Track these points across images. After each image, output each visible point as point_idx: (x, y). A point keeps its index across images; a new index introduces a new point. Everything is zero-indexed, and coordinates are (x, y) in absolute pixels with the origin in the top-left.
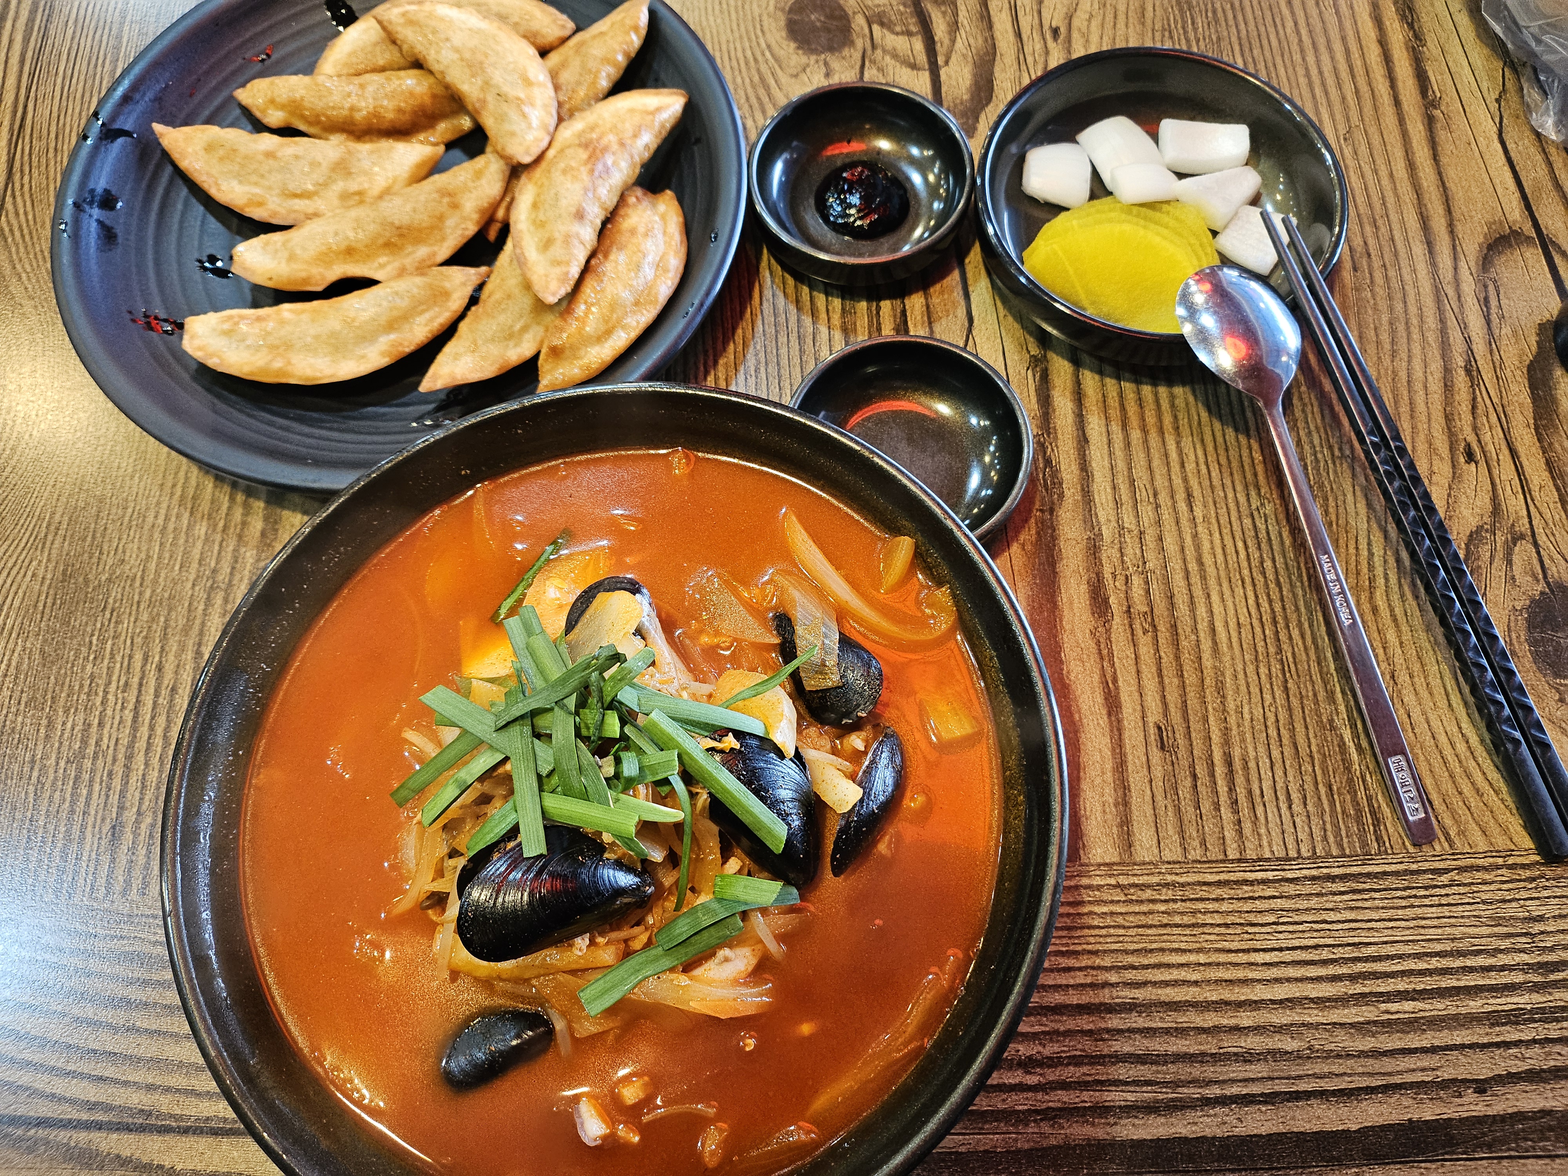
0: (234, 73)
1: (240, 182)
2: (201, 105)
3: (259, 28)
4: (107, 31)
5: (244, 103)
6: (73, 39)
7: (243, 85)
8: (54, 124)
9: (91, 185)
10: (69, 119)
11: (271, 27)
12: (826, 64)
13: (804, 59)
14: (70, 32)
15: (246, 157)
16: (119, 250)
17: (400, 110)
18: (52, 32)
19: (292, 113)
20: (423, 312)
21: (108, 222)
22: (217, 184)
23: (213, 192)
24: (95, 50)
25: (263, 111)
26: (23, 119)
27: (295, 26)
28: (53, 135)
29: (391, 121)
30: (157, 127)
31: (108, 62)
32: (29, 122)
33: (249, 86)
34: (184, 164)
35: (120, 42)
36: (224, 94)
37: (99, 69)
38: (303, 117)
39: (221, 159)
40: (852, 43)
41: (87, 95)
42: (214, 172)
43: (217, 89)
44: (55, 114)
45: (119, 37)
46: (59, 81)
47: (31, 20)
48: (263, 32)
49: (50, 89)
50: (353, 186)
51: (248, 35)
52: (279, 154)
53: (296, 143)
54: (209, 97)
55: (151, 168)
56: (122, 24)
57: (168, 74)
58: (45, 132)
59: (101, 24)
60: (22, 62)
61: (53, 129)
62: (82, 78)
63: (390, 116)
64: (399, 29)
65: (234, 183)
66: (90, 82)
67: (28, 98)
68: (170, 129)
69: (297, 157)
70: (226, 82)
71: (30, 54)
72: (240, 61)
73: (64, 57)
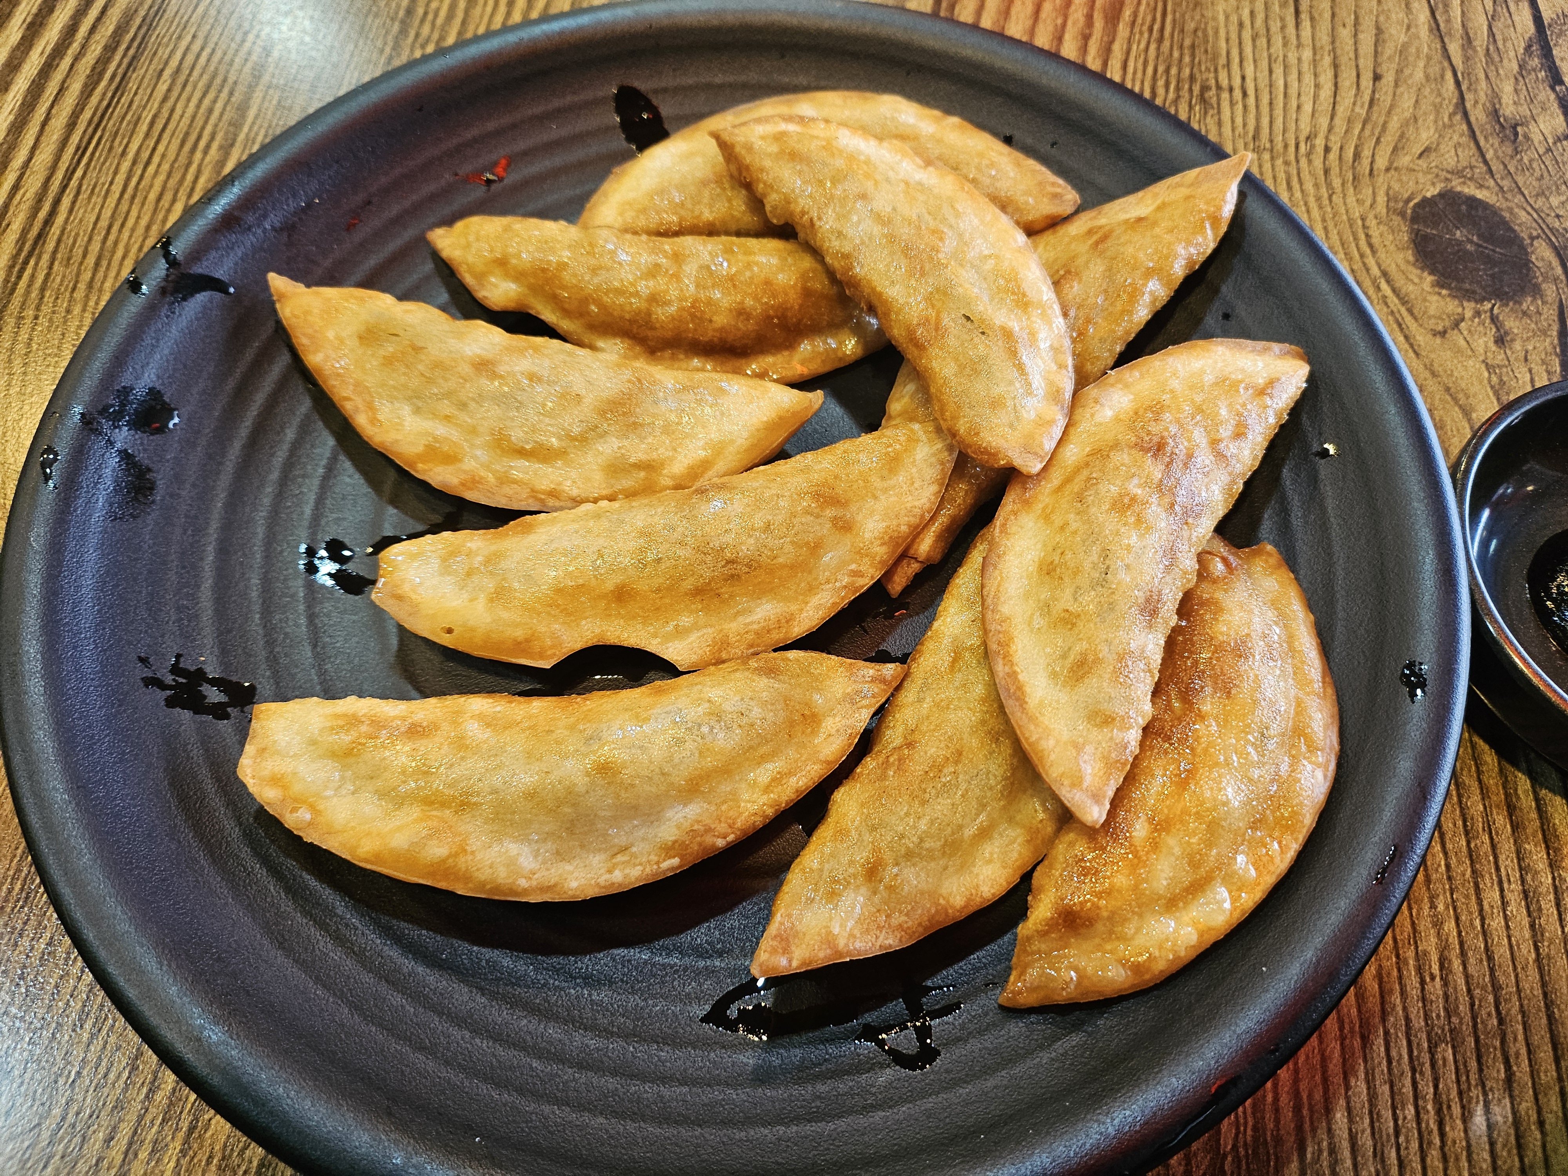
0: (433, 198)
1: (417, 411)
2: (363, 248)
3: (491, 126)
4: (224, 95)
5: (445, 254)
6: (165, 99)
7: (449, 221)
8: (98, 239)
9: (126, 380)
10: (126, 234)
11: (514, 126)
12: (1494, 319)
13: (1452, 306)
14: (162, 87)
15: (438, 365)
16: (153, 517)
17: (741, 313)
18: (132, 86)
19: (535, 289)
20: (764, 759)
21: (142, 457)
22: (370, 407)
23: (361, 421)
24: (199, 122)
25: (481, 277)
26: (48, 222)
27: (555, 131)
28: (91, 260)
29: (722, 329)
30: (277, 281)
31: (215, 146)
32: (55, 231)
33: (460, 225)
34: (314, 359)
35: (243, 116)
36: (409, 234)
37: (198, 155)
38: (555, 300)
39: (389, 362)
40: (1536, 291)
41: (168, 196)
42: (370, 382)
43: (399, 221)
44: (104, 223)
45: (242, 109)
46: (126, 165)
47: (103, 61)
48: (498, 133)
49: (105, 179)
50: (637, 450)
51: (469, 134)
52: (502, 369)
53: (536, 349)
54: (381, 235)
55: (249, 355)
56: (251, 88)
57: (314, 185)
58: (78, 252)
59: (218, 81)
60: (71, 126)
61: (95, 247)
62: (166, 167)
63: (721, 320)
64: (767, 163)
65: (406, 410)
66: (177, 176)
67: (64, 188)
68: (300, 288)
69: (533, 377)
70: (416, 211)
71: (87, 114)
72: (448, 177)
73: (143, 127)
